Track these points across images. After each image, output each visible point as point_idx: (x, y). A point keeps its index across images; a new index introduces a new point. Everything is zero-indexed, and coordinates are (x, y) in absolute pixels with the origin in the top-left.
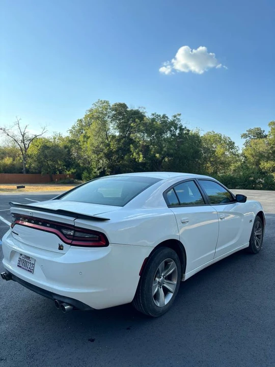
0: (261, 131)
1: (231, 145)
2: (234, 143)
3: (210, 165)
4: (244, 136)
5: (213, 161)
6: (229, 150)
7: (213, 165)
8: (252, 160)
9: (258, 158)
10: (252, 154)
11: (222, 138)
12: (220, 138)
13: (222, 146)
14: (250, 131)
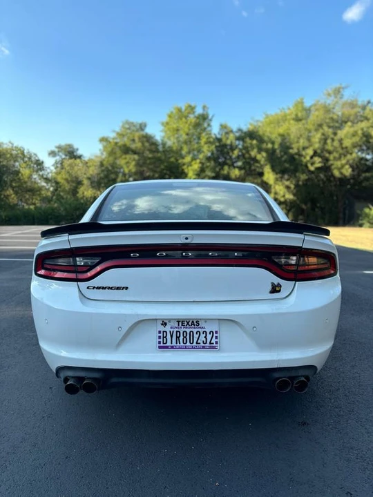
0: (74, 149)
1: (39, 164)
2: (43, 162)
3: (11, 192)
4: (52, 154)
5: (16, 187)
6: (37, 171)
7: (16, 193)
8: (67, 187)
9: (74, 185)
10: (66, 180)
11: (26, 154)
12: (23, 153)
13: (28, 166)
14: (59, 147)
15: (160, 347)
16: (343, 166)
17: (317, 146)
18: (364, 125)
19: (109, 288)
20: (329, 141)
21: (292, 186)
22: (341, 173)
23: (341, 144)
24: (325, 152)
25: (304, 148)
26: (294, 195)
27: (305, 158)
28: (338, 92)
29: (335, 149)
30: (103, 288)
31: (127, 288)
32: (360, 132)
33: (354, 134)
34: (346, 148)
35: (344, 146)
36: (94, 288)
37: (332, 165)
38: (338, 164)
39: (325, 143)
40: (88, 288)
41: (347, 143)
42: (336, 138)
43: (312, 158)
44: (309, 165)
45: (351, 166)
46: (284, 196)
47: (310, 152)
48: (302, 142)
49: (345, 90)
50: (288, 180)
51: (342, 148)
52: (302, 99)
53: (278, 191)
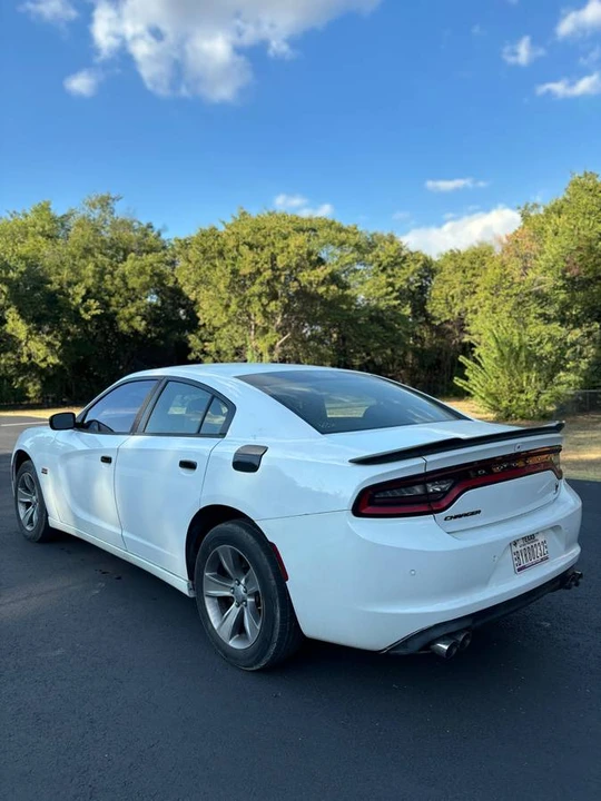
15: (519, 570)
16: (132, 318)
17: (90, 282)
18: (151, 258)
19: (466, 515)
20: (107, 277)
21: (58, 344)
22: (132, 327)
23: (126, 284)
24: (103, 293)
25: (70, 284)
26: (60, 358)
27: (73, 299)
28: (105, 203)
29: (117, 291)
30: (460, 516)
31: (479, 512)
32: (148, 269)
33: (141, 272)
34: (134, 289)
35: (130, 286)
36: (452, 517)
37: (116, 313)
38: (125, 312)
39: (102, 279)
40: (446, 519)
41: (134, 282)
42: (116, 273)
43: (84, 299)
44: (82, 312)
45: (144, 318)
46: (44, 360)
47: (80, 290)
48: (66, 274)
49: (116, 203)
50: (48, 333)
51: (128, 290)
52: (48, 204)
53: (34, 350)
